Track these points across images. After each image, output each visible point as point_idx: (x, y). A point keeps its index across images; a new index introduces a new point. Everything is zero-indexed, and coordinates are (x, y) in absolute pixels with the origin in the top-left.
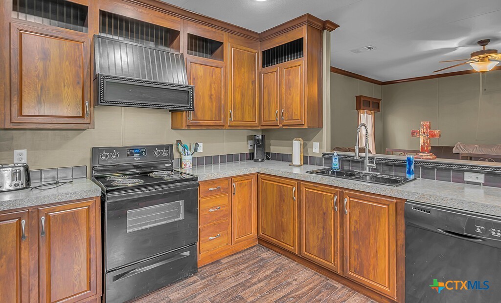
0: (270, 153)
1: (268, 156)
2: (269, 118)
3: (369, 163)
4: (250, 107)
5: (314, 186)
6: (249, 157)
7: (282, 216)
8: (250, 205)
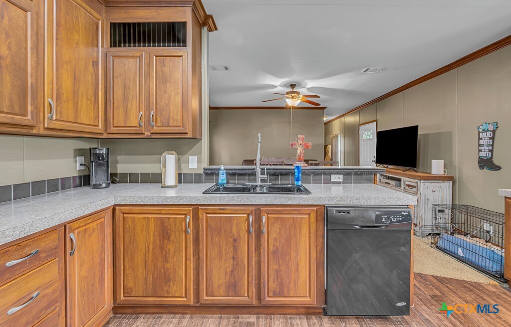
0: (116, 174)
1: (114, 179)
2: (125, 121)
3: (261, 174)
4: (89, 102)
5: (220, 209)
6: (78, 182)
7: (166, 260)
8: (102, 261)
